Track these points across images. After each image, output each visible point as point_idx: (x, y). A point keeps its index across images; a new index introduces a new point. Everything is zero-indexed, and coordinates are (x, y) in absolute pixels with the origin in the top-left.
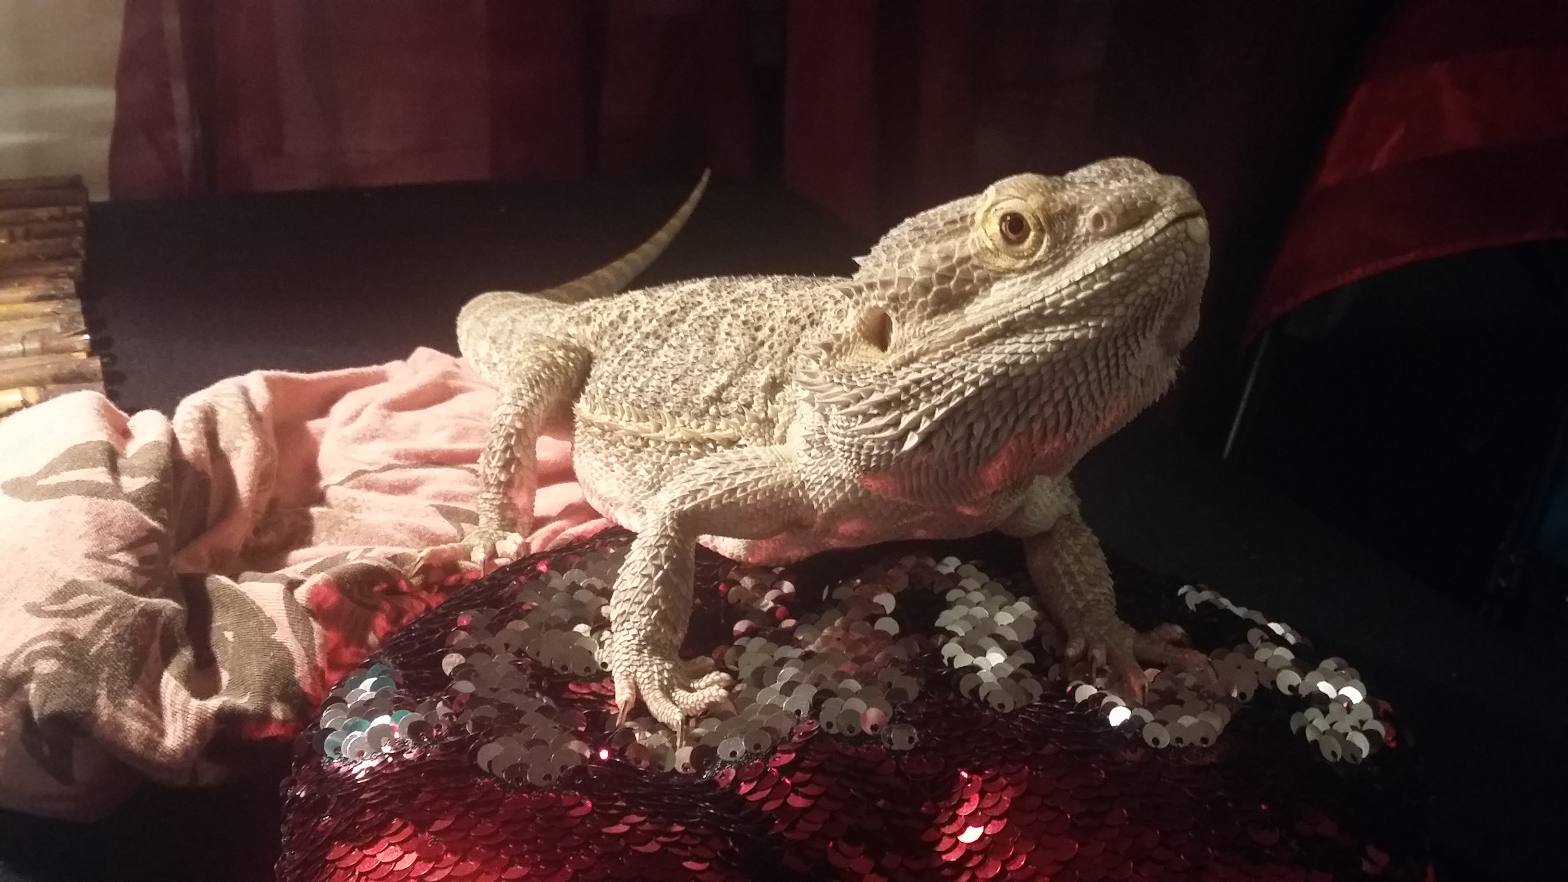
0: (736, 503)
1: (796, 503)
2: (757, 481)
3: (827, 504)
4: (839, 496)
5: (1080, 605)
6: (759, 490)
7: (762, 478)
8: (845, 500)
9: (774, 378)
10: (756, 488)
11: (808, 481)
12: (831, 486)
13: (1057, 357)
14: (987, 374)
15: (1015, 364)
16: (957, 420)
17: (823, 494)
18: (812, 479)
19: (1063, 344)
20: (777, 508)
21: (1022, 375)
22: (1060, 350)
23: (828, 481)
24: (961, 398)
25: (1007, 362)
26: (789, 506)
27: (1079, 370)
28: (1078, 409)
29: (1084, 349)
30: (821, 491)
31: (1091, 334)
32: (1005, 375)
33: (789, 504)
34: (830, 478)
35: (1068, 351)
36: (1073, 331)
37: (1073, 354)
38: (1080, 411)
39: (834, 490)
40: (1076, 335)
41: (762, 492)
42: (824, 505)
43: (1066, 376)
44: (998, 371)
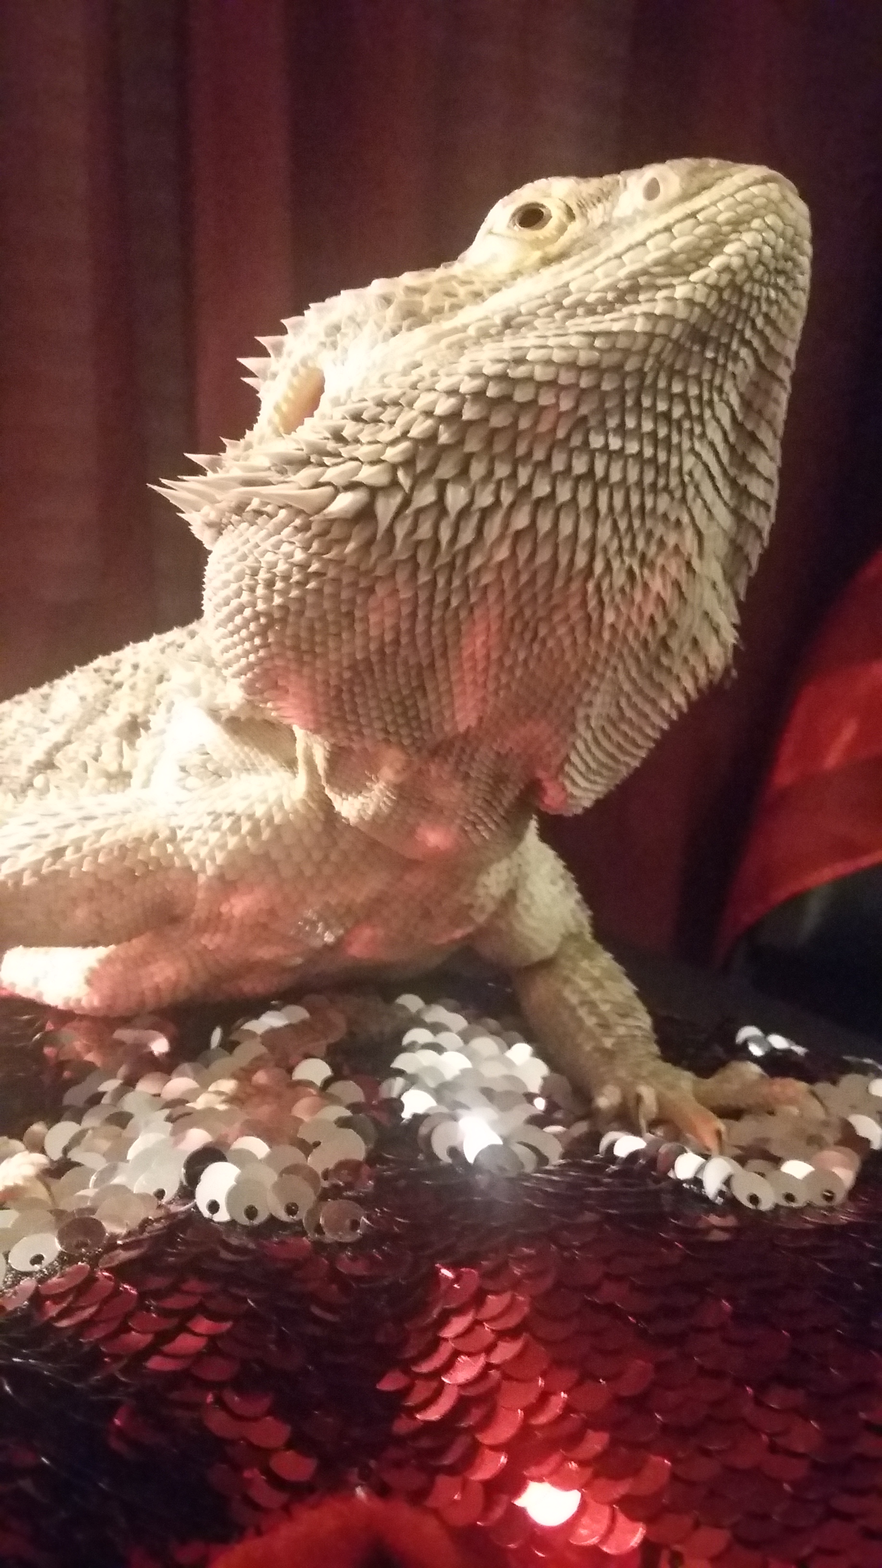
0: (65, 873)
1: (161, 866)
2: (100, 833)
3: (213, 859)
4: (233, 842)
5: (608, 1043)
6: (103, 847)
7: (107, 829)
8: (243, 849)
9: (134, 717)
10: (97, 846)
11: (181, 828)
12: (217, 829)
13: (584, 358)
14: (474, 374)
15: (520, 361)
16: (421, 466)
17: (206, 843)
18: (189, 822)
19: (595, 338)
20: (131, 876)
21: (529, 379)
22: (592, 347)
23: (214, 821)
24: (429, 422)
25: (507, 357)
26: (151, 871)
27: (612, 423)
28: (606, 517)
29: (627, 352)
30: (203, 838)
31: (640, 326)
32: (502, 377)
33: (150, 868)
34: (217, 816)
35: (601, 351)
36: (613, 323)
37: (609, 360)
38: (609, 523)
39: (224, 835)
40: (616, 327)
41: (105, 850)
42: (208, 862)
43: (593, 422)
44: (490, 369)
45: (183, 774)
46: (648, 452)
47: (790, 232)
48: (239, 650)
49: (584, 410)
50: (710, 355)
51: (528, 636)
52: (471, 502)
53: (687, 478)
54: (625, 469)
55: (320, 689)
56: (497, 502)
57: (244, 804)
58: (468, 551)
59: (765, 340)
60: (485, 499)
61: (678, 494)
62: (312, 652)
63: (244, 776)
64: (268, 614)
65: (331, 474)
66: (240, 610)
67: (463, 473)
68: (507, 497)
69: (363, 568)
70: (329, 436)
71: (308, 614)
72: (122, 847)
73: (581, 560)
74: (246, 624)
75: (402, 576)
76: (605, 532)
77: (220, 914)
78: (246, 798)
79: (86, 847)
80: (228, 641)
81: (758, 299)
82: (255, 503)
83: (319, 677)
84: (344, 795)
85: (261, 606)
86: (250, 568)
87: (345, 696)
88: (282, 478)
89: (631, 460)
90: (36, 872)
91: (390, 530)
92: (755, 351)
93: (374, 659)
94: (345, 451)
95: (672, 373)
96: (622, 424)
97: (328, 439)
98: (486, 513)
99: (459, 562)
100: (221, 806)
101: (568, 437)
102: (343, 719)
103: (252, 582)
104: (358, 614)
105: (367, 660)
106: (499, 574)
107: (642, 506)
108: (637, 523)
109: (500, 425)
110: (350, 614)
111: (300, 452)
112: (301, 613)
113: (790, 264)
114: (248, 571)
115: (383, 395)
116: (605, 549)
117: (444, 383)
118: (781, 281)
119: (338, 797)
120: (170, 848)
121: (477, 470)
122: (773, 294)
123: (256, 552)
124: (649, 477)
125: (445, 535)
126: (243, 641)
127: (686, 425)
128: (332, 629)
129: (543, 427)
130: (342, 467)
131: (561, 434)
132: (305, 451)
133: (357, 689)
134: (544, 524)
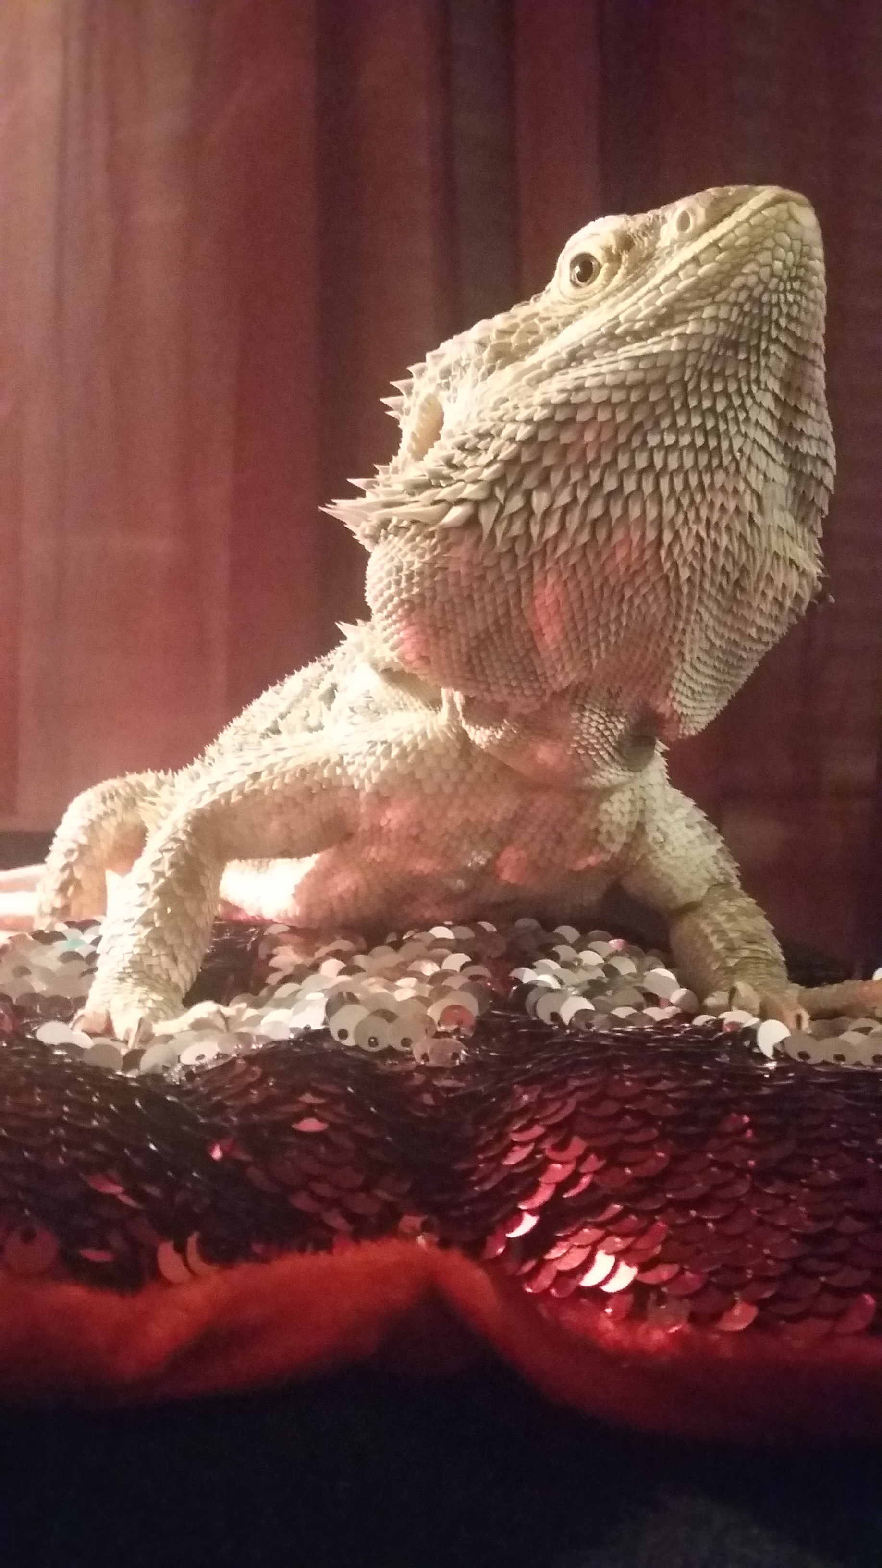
13: (632, 378)
14: (544, 405)
15: (579, 389)
16: (510, 481)
17: (364, 765)
18: (352, 750)
19: (640, 361)
20: (309, 794)
21: (588, 401)
22: (636, 368)
23: (371, 748)
24: (514, 446)
25: (569, 387)
26: (325, 790)
27: (665, 423)
28: (669, 497)
29: (667, 368)
30: (363, 762)
31: (674, 345)
32: (566, 404)
33: (324, 787)
34: (373, 744)
35: (646, 371)
36: (652, 346)
37: (653, 376)
38: (672, 502)
39: (378, 758)
40: (656, 349)
41: (291, 773)
42: (366, 781)
43: (648, 426)
44: (557, 398)
45: (352, 714)
46: (700, 441)
47: (797, 245)
48: (393, 628)
49: (637, 418)
50: (742, 356)
51: (616, 599)
52: (553, 502)
53: (738, 455)
54: (681, 457)
55: (454, 656)
56: (574, 499)
57: (396, 734)
58: (557, 538)
59: (792, 334)
60: (564, 498)
61: (732, 469)
62: (445, 628)
63: (397, 713)
64: (409, 601)
65: (444, 493)
66: (391, 599)
67: (544, 481)
68: (582, 495)
69: (475, 562)
70: (443, 463)
71: (439, 598)
72: (303, 771)
73: (651, 535)
74: (396, 607)
75: (505, 565)
76: (669, 510)
77: (381, 828)
78: (397, 729)
79: (276, 770)
80: (385, 623)
81: (778, 305)
82: (394, 521)
83: (453, 648)
84: (477, 727)
85: (404, 596)
86: (396, 567)
87: (475, 661)
88: (413, 499)
89: (685, 451)
90: (241, 792)
91: (492, 532)
92: (785, 346)
93: (492, 629)
94: (456, 475)
95: (712, 377)
96: (674, 423)
97: (441, 465)
98: (566, 510)
99: (549, 549)
100: (377, 737)
101: (629, 440)
102: (474, 679)
103: (398, 578)
104: (476, 596)
105: (487, 630)
106: (584, 556)
107: (701, 483)
108: (698, 498)
109: (568, 442)
110: (470, 597)
111: (423, 478)
112: (434, 598)
113: (802, 270)
114: (394, 569)
115: (478, 429)
116: (672, 522)
117: (522, 415)
118: (796, 285)
119: (472, 728)
120: (339, 771)
121: (556, 479)
122: (791, 298)
123: (399, 555)
124: (703, 460)
125: (535, 530)
126: (395, 622)
127: (731, 414)
128: (458, 609)
129: (605, 437)
130: (453, 487)
131: (622, 439)
132: (427, 478)
133: (483, 655)
134: (616, 511)
